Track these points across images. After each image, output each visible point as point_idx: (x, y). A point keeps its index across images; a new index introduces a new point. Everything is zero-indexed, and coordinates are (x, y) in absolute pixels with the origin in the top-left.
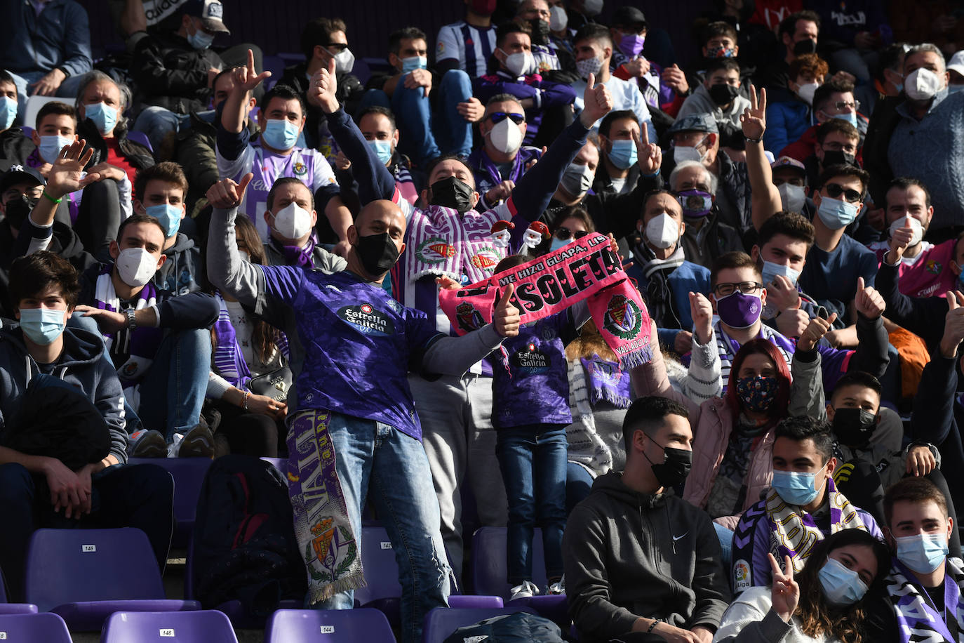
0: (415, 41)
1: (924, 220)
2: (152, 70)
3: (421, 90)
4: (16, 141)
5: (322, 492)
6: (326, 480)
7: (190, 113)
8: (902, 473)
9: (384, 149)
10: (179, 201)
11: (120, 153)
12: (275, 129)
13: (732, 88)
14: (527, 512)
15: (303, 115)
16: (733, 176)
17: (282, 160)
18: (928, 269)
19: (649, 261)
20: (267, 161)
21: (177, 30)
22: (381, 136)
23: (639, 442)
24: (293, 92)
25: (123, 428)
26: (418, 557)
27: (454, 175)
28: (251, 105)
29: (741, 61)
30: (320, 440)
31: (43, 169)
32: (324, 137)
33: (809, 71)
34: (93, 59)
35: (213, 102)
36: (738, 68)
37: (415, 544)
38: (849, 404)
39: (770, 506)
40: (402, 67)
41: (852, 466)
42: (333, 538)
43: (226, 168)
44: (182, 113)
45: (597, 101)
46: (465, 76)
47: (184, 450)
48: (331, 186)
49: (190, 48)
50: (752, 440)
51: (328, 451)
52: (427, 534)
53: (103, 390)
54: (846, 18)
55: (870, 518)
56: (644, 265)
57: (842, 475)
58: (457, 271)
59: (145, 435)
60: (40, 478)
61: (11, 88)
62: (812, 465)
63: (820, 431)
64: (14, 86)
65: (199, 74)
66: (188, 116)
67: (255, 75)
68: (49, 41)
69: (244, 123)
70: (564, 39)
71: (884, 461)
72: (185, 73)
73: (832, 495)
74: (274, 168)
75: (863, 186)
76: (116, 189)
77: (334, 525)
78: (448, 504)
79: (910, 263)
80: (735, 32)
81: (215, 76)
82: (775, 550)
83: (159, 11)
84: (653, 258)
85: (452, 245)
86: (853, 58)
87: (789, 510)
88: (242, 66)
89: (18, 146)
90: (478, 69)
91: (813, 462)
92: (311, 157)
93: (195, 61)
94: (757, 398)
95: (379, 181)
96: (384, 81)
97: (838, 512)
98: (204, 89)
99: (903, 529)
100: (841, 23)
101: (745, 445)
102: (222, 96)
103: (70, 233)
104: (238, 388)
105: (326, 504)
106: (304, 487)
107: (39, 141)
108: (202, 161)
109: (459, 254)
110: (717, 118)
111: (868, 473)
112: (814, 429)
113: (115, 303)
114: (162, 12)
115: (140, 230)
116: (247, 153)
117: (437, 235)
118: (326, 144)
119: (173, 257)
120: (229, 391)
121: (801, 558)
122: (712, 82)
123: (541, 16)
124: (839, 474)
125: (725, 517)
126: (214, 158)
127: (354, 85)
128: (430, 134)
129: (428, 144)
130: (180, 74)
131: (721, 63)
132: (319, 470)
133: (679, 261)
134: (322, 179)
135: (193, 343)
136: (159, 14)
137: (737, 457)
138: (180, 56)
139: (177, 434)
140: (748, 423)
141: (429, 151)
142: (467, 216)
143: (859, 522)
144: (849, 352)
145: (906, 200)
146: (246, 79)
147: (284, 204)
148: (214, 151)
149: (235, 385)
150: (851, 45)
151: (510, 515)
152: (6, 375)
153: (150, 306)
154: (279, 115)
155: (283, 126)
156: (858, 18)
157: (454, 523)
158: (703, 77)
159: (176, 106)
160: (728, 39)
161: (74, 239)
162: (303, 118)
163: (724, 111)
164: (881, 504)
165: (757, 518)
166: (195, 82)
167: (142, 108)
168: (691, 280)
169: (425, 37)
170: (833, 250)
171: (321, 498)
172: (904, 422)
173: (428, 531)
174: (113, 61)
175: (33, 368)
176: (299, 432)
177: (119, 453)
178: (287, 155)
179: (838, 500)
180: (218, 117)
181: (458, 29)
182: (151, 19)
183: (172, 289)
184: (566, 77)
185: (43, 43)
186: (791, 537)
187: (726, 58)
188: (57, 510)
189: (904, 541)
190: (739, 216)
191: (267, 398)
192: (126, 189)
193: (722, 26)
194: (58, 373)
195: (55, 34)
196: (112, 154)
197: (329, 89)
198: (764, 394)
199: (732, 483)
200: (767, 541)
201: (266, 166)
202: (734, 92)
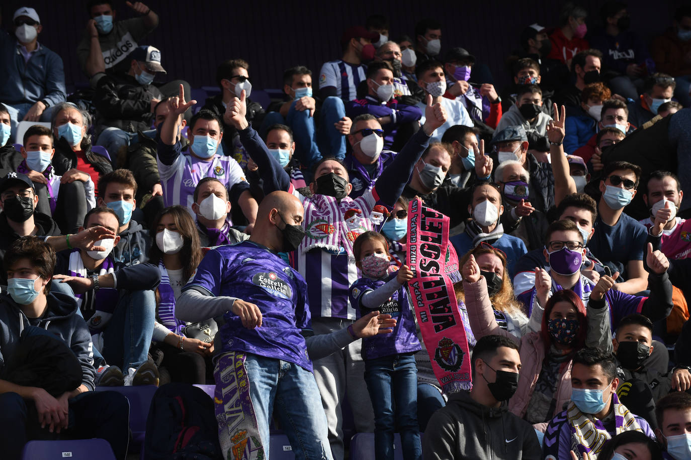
0: (305, 76)
1: (677, 202)
2: (109, 100)
3: (308, 111)
4: (9, 154)
5: (239, 411)
6: (242, 402)
7: (138, 132)
8: (669, 390)
9: (284, 156)
10: (131, 198)
11: (86, 161)
12: (200, 142)
13: (537, 106)
14: (388, 423)
15: (221, 131)
16: (539, 172)
17: (206, 165)
18: (682, 238)
19: (477, 234)
20: (195, 166)
21: (127, 71)
22: (283, 146)
23: (480, 367)
24: (213, 115)
25: (92, 365)
26: (312, 457)
27: (333, 171)
28: (183, 125)
29: (543, 87)
30: (238, 373)
31: (30, 174)
32: (237, 147)
33: (596, 96)
34: (67, 93)
35: (155, 123)
36: (540, 92)
37: (310, 447)
38: (628, 338)
39: (570, 414)
40: (295, 96)
41: (630, 385)
42: (247, 445)
43: (165, 171)
44: (132, 132)
45: (435, 115)
46: (339, 101)
47: (137, 380)
48: (242, 183)
49: (137, 84)
50: (560, 365)
51: (244, 381)
52: (318, 439)
53: (77, 337)
54: (620, 54)
55: (645, 422)
56: (474, 237)
57: (623, 391)
58: (336, 244)
59: (108, 369)
60: (31, 403)
61: (6, 116)
62: (601, 384)
63: (606, 359)
64: (8, 115)
65: (144, 102)
66: (136, 134)
67: (185, 103)
68: (35, 81)
69: (177, 138)
70: (413, 74)
71: (655, 380)
72: (134, 102)
73: (616, 406)
74: (200, 171)
75: (637, 177)
76: (83, 188)
77: (248, 436)
78: (332, 417)
79: (668, 233)
80: (538, 65)
81: (155, 105)
82: (575, 447)
83: (114, 57)
84: (480, 233)
85: (332, 224)
86: (625, 84)
87: (584, 417)
88: (175, 96)
89: (11, 159)
90: (351, 95)
91: (601, 381)
92: (227, 162)
93: (141, 93)
94: (564, 334)
95: (278, 178)
96: (280, 106)
97: (621, 419)
98: (148, 114)
99: (672, 430)
100: (616, 57)
101: (555, 369)
102: (160, 119)
103: (51, 222)
104: (175, 334)
105: (242, 421)
106: (226, 408)
107: (26, 155)
108: (147, 167)
109: (338, 231)
110: (526, 128)
111: (642, 389)
112: (601, 357)
113: (83, 272)
114: (116, 58)
115: (101, 218)
116: (180, 159)
117: (321, 218)
118: (238, 153)
119: (127, 237)
120: (169, 336)
121: (595, 453)
122: (522, 102)
123: (395, 56)
124: (621, 390)
125: (540, 424)
126: (156, 164)
127: (257, 110)
128: (315, 144)
129: (314, 152)
130: (130, 103)
131: (528, 88)
132: (237, 395)
133: (500, 234)
134: (235, 179)
135: (142, 300)
136: (114, 60)
137: (549, 377)
138: (130, 89)
139: (131, 368)
140: (557, 352)
141: (314, 156)
142: (343, 202)
143: (637, 426)
144: (643, 298)
145: (663, 188)
146: (178, 105)
147: (206, 196)
148: (156, 159)
149: (174, 331)
150: (623, 73)
151: (376, 425)
152: (5, 327)
153: (109, 273)
154: (203, 132)
155: (206, 140)
156: (628, 54)
157: (337, 431)
158: (515, 98)
159: (128, 126)
160: (533, 70)
161: (53, 226)
162: (220, 133)
163: (531, 124)
164: (653, 413)
165: (561, 424)
166: (141, 108)
167: (103, 128)
168: (509, 248)
169: (311, 74)
170: (614, 225)
171: (238, 416)
172: (669, 350)
173: (319, 437)
174: (81, 94)
175: (25, 321)
176: (222, 367)
177: (89, 383)
178: (210, 161)
179: (621, 409)
180: (158, 134)
181: (336, 65)
182: (108, 64)
183: (126, 262)
184: (414, 100)
185: (31, 82)
186: (587, 437)
187: (531, 85)
188: (43, 427)
189: (673, 439)
190: (543, 200)
191: (197, 340)
192: (90, 188)
193: (528, 61)
194: (43, 325)
195: (39, 76)
196: (80, 162)
197: (241, 112)
198: (568, 332)
199: (545, 397)
200: (569, 441)
201: (194, 169)
202: (538, 109)
